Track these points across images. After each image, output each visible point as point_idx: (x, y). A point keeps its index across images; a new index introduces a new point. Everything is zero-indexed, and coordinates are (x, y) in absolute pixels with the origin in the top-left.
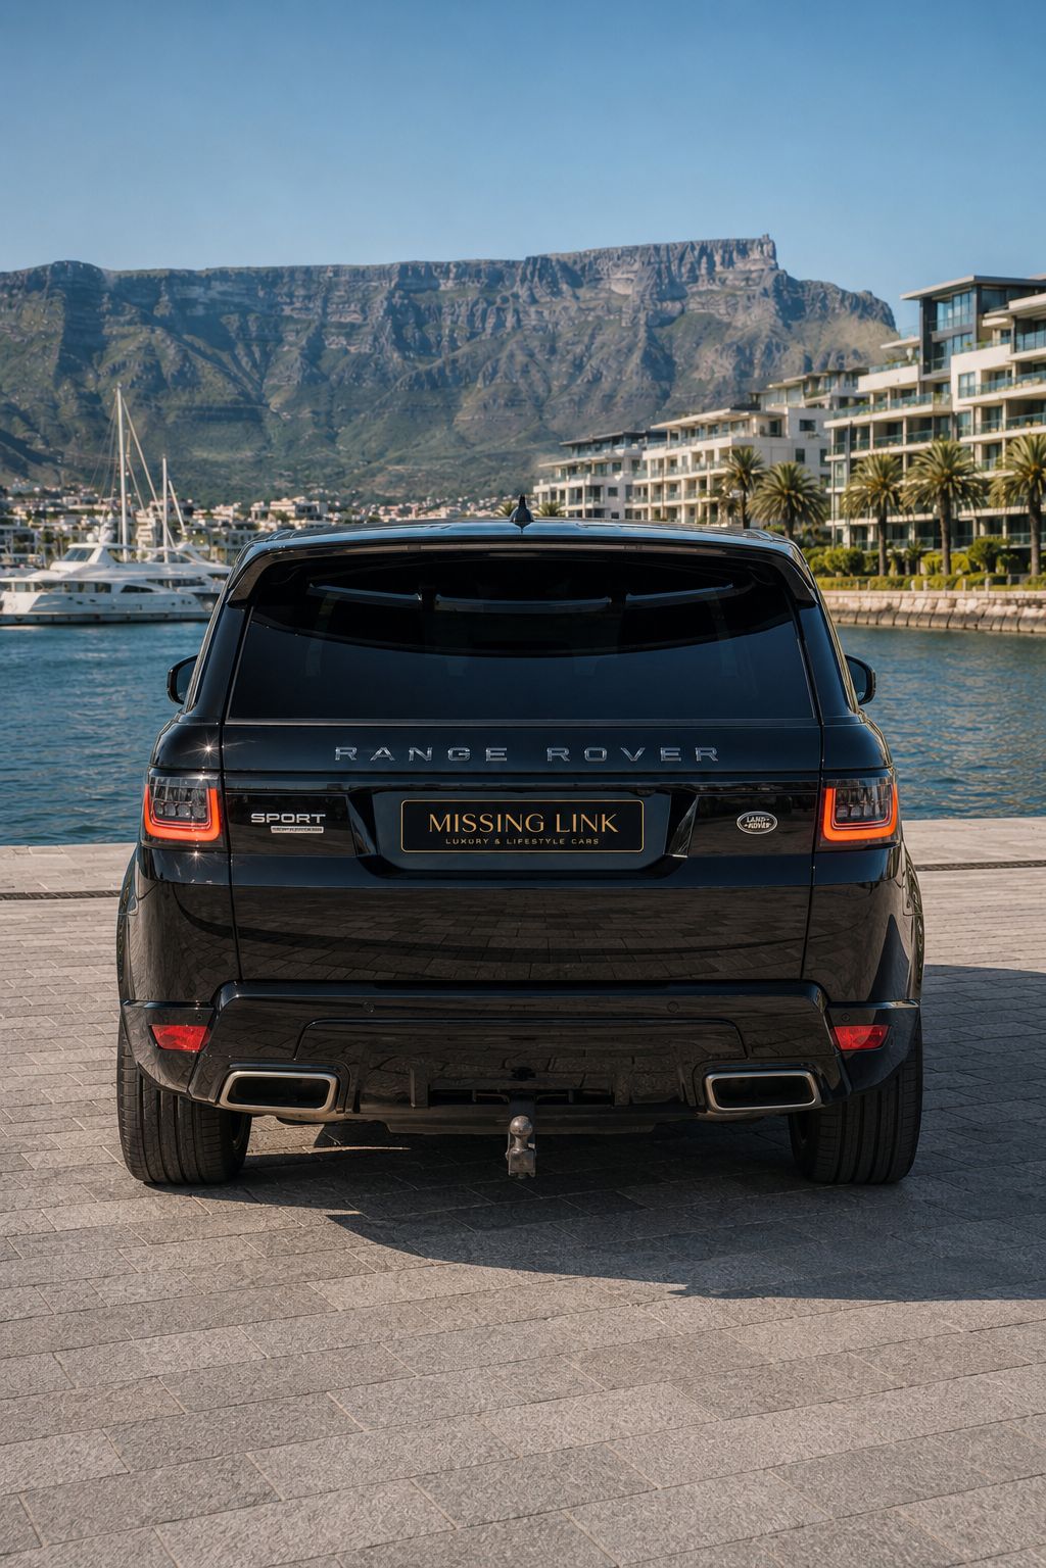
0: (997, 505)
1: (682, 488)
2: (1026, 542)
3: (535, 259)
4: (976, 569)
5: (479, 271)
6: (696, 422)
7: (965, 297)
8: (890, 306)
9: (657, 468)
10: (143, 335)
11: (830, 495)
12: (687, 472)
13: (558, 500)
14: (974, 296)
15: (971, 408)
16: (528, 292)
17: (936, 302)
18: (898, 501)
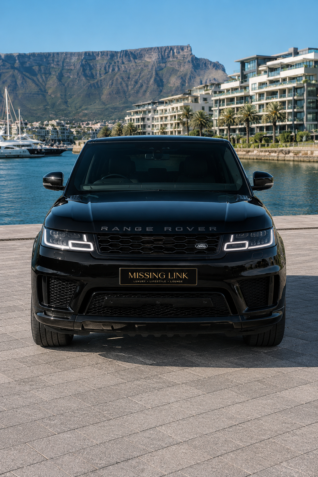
0: (263, 123)
1: (169, 118)
2: (271, 134)
3: (124, 51)
4: (256, 142)
5: (107, 54)
6: (173, 99)
7: (254, 61)
8: (224, 66)
9: (161, 112)
10: (11, 72)
11: (213, 120)
12: (170, 113)
13: (132, 121)
14: (256, 61)
15: (255, 94)
16: (122, 61)
17: (245, 63)
18: (234, 122)
